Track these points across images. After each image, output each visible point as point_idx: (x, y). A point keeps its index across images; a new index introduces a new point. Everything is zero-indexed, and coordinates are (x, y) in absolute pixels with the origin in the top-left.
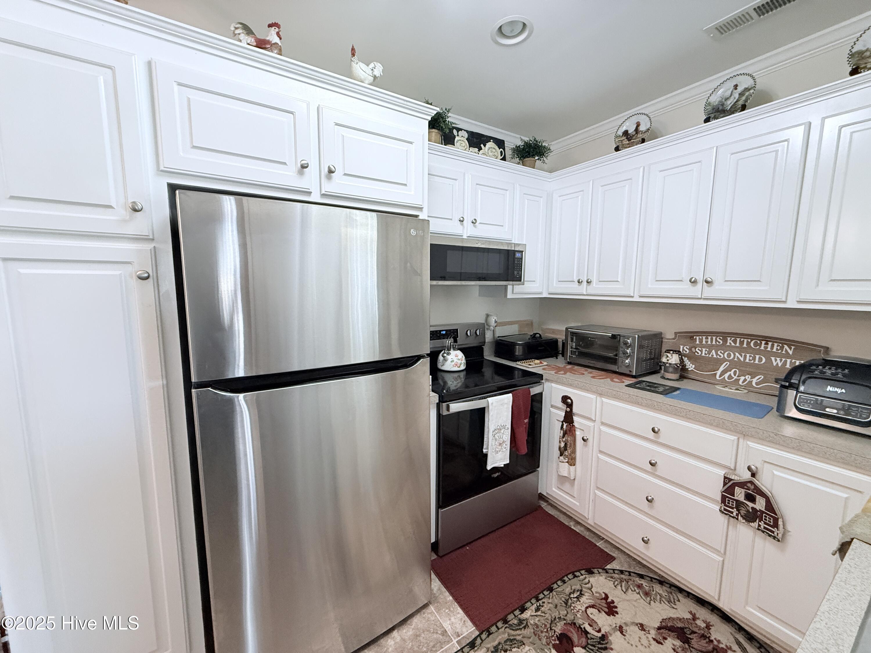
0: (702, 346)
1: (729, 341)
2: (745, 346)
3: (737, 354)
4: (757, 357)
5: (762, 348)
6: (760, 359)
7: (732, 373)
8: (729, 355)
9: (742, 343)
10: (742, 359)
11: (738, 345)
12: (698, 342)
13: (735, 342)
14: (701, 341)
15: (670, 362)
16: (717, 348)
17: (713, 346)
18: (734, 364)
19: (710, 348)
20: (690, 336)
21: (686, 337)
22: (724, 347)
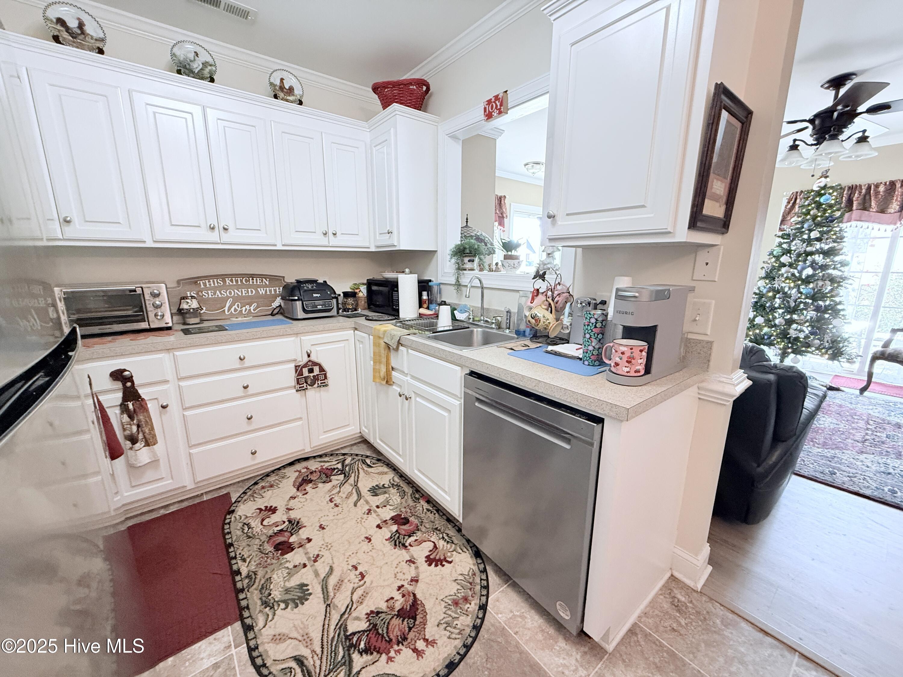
0: (207, 289)
1: (228, 281)
2: (239, 283)
3: (236, 291)
4: (249, 290)
5: (251, 283)
6: (252, 292)
7: (236, 306)
8: (230, 293)
9: (237, 281)
10: (240, 294)
11: (234, 283)
12: (202, 286)
13: (232, 281)
14: (205, 284)
15: (192, 307)
16: (220, 288)
17: (215, 287)
18: (236, 299)
19: (215, 289)
20: (194, 281)
21: (191, 283)
22: (225, 287)
